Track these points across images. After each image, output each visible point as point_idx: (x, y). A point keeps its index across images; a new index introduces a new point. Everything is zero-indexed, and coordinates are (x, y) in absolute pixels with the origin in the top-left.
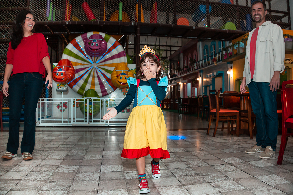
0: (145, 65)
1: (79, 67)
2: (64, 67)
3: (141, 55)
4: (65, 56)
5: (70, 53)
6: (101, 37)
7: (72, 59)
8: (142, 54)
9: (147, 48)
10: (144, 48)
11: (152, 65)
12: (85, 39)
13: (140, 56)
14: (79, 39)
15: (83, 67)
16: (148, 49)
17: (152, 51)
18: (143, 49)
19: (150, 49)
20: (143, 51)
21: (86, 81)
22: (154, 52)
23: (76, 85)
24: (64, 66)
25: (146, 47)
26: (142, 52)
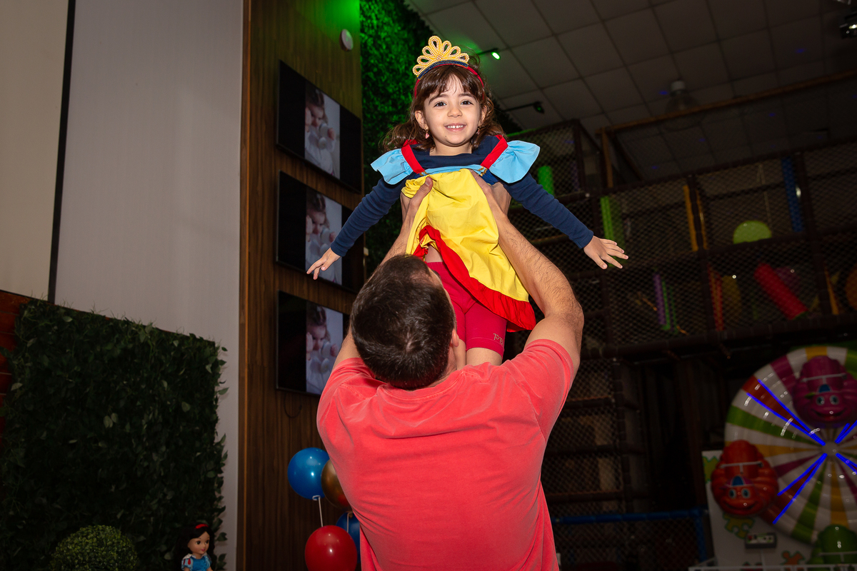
0: (441, 104)
1: (783, 459)
2: (744, 466)
3: (421, 71)
4: (734, 433)
5: (749, 421)
6: (834, 365)
7: (756, 438)
8: (424, 66)
9: (441, 45)
10: (431, 47)
11: (466, 103)
12: (785, 374)
13: (417, 74)
14: (766, 375)
15: (794, 457)
16: (445, 49)
17: (457, 57)
18: (428, 52)
19: (450, 49)
20: (425, 56)
21: (814, 501)
22: (463, 58)
23: (784, 515)
24: (741, 464)
25: (435, 43)
26: (423, 60)
